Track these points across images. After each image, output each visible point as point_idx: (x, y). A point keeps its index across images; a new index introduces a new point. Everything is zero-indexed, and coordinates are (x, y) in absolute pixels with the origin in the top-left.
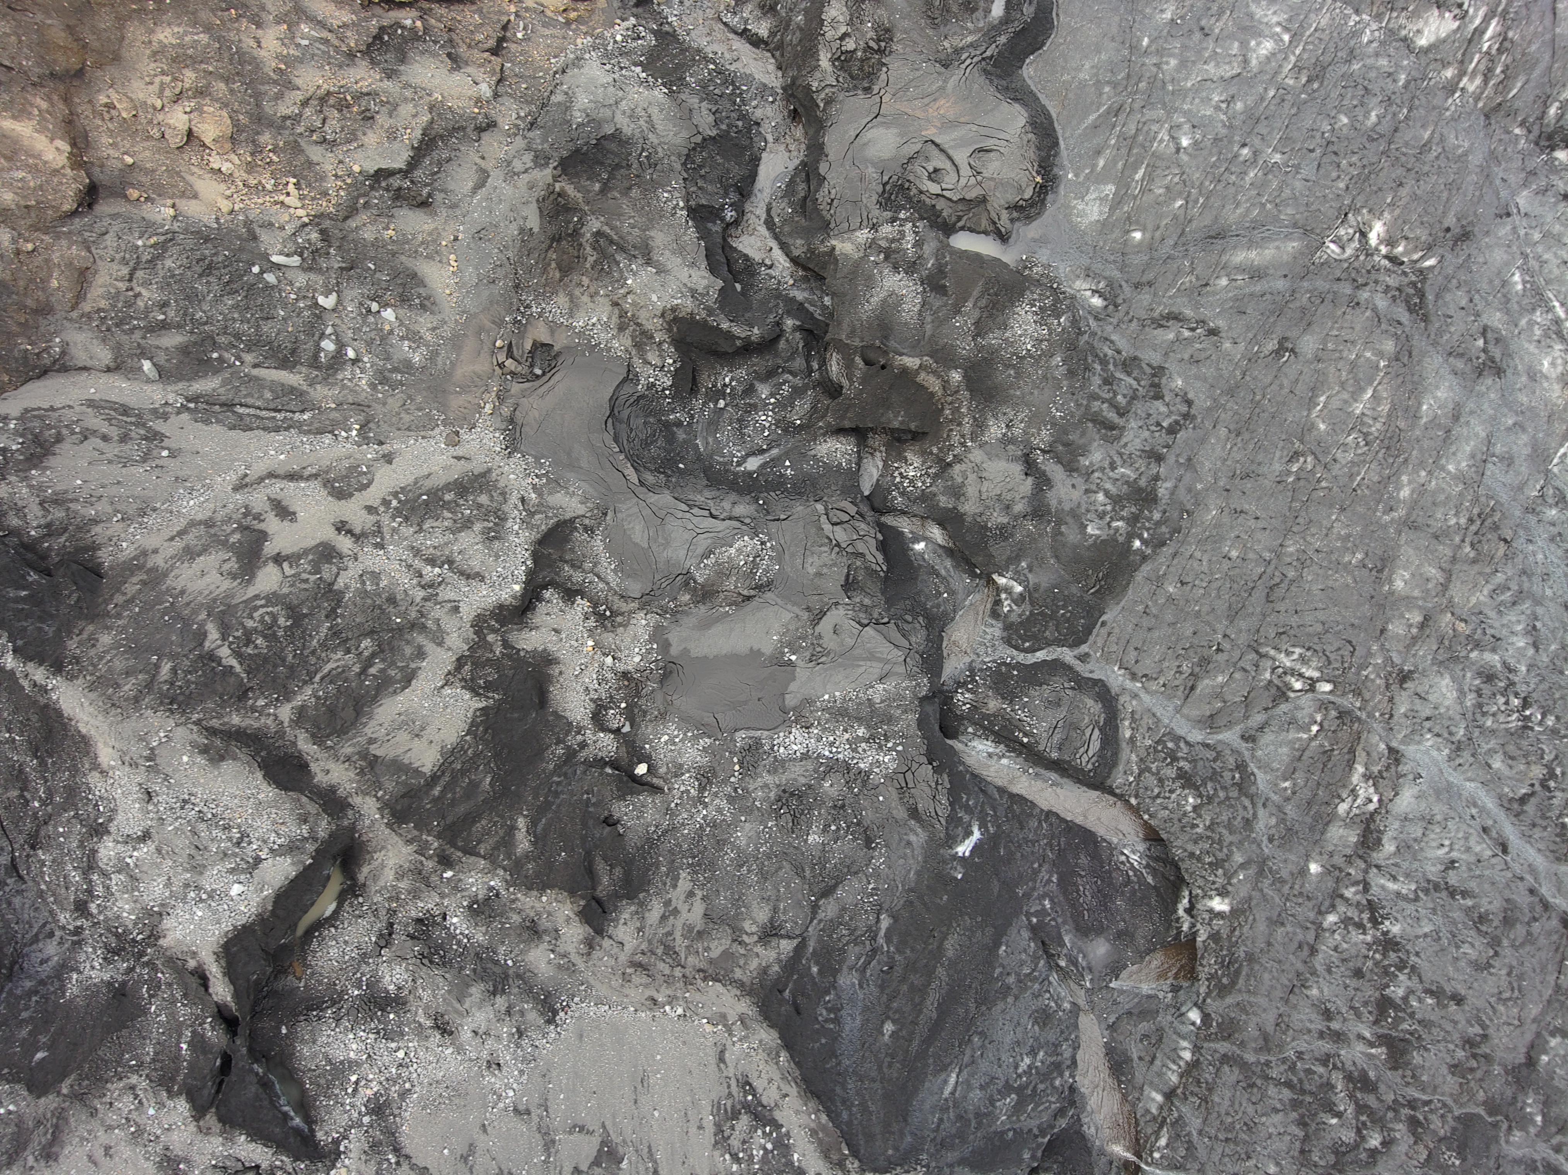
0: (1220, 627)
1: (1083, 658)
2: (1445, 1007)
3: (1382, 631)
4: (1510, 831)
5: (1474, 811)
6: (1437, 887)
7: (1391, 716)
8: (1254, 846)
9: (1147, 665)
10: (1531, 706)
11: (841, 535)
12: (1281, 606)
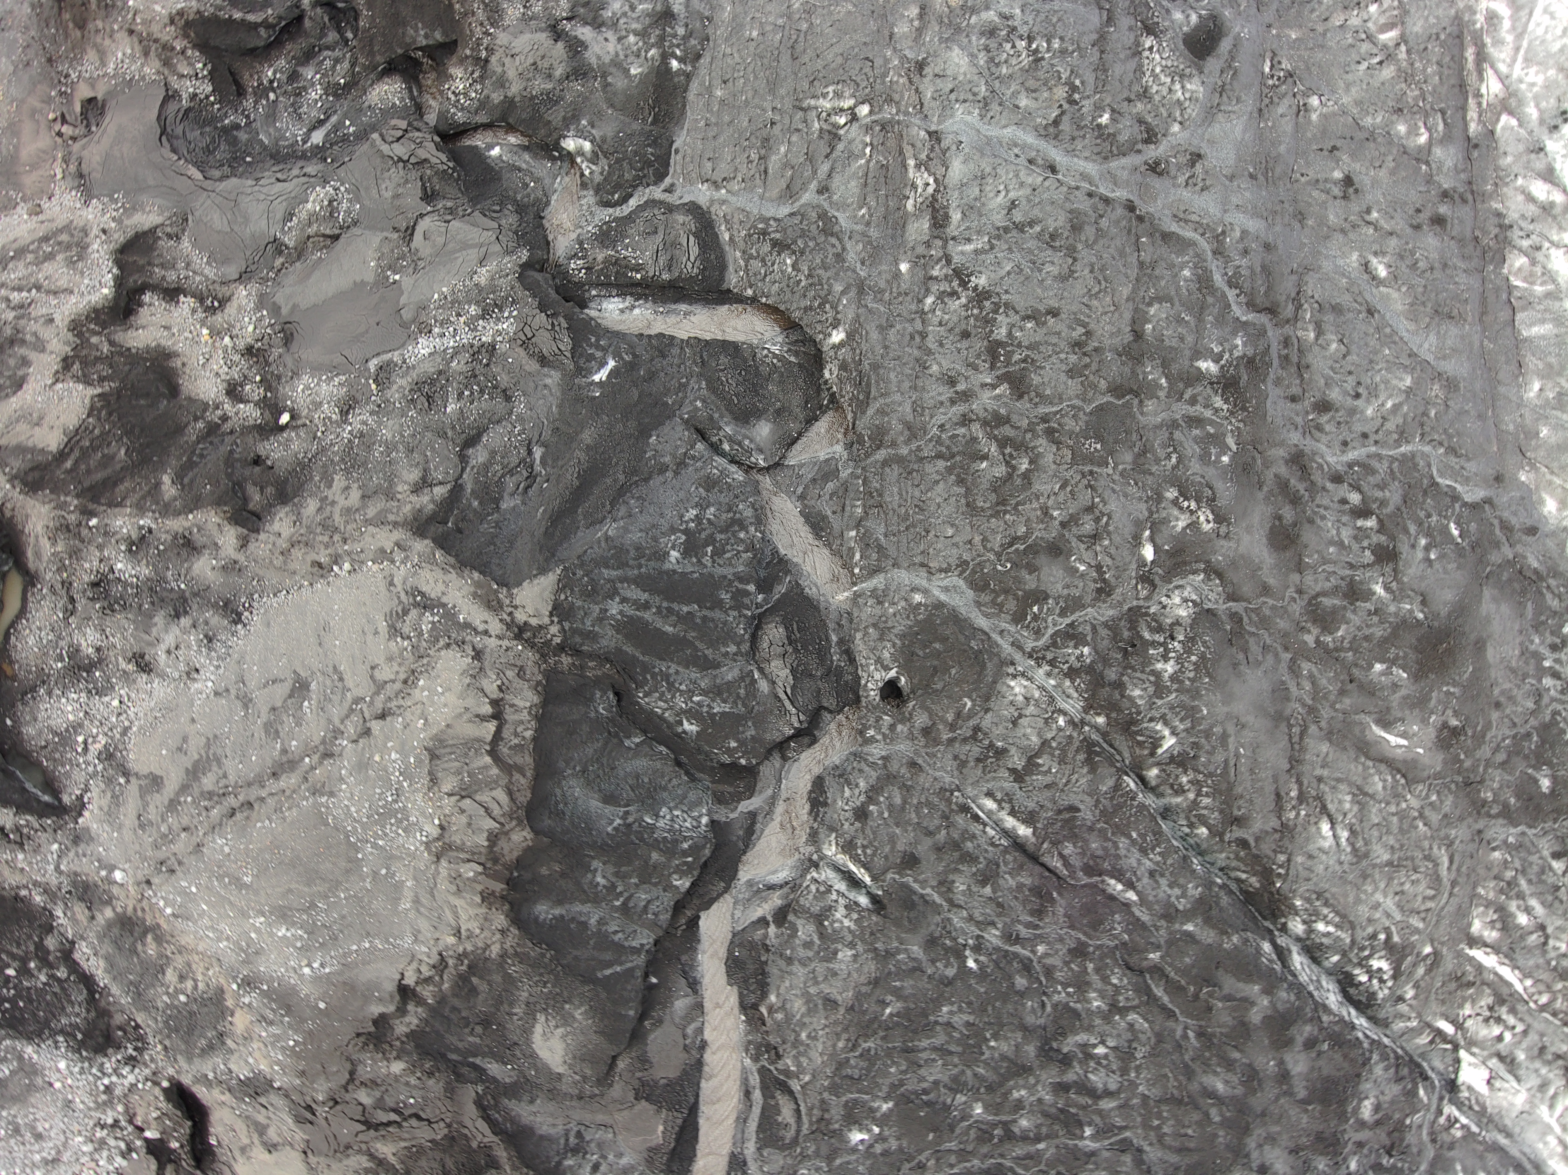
0: (767, 105)
1: (669, 190)
2: (1045, 323)
3: (891, 36)
4: (1057, 155)
5: (1016, 151)
6: (1006, 230)
7: (922, 104)
8: (849, 273)
9: (724, 170)
10: (1034, 39)
11: (400, 150)
12: (805, 59)
